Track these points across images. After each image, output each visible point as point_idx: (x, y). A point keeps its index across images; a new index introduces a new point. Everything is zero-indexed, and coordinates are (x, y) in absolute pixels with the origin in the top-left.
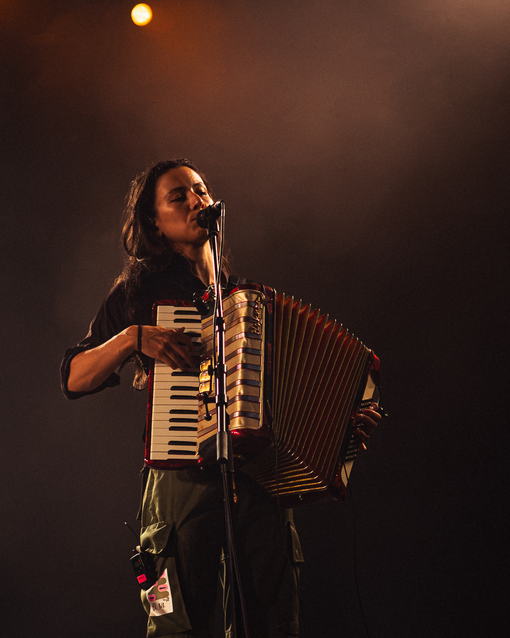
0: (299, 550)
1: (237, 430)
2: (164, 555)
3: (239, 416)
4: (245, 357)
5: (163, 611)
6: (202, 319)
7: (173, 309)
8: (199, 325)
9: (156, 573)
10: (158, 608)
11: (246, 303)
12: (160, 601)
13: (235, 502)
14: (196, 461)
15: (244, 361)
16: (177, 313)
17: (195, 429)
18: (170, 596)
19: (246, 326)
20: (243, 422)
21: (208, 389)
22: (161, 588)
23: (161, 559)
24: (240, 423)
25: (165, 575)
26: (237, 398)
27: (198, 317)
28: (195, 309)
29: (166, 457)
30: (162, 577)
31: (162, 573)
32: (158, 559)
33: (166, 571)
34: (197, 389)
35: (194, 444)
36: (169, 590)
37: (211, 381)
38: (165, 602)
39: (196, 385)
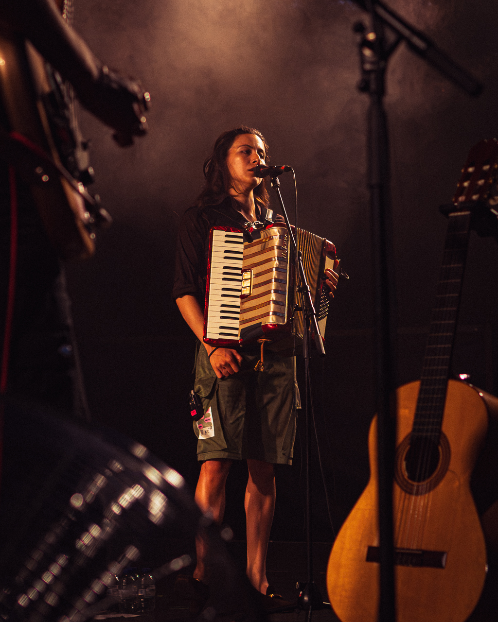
0: (299, 401)
1: (271, 324)
2: (210, 397)
3: (273, 315)
4: (278, 275)
5: (208, 436)
6: (244, 241)
7: (225, 233)
8: (242, 246)
9: (203, 410)
10: (204, 432)
11: (278, 236)
12: (206, 429)
13: (262, 370)
14: (237, 341)
15: (276, 277)
16: (227, 236)
17: (237, 319)
18: (213, 426)
19: (278, 252)
20: (274, 319)
21: (248, 292)
22: (206, 420)
23: (207, 401)
24: (273, 320)
25: (210, 411)
26: (271, 302)
27: (241, 240)
28: (241, 235)
29: (217, 337)
30: (207, 413)
31: (207, 410)
32: (204, 400)
33: (210, 409)
34: (240, 291)
35: (237, 329)
36: (212, 421)
37: (250, 287)
38: (209, 429)
39: (240, 288)
